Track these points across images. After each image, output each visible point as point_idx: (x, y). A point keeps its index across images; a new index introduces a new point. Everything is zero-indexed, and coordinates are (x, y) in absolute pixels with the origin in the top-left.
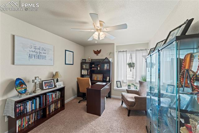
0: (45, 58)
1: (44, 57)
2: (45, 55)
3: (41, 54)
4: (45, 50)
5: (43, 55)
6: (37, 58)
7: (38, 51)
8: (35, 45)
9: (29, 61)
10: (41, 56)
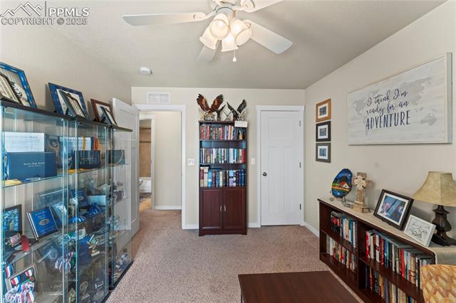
0: (405, 121)
1: (403, 118)
2: (404, 109)
3: (392, 112)
4: (405, 94)
5: (399, 110)
6: (382, 125)
7: (384, 104)
8: (377, 92)
9: (367, 134)
10: (393, 116)
